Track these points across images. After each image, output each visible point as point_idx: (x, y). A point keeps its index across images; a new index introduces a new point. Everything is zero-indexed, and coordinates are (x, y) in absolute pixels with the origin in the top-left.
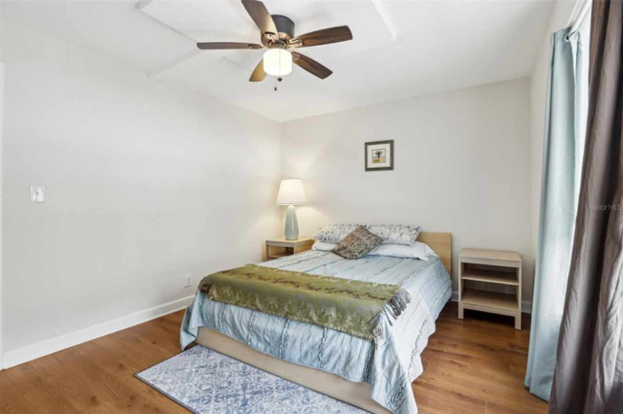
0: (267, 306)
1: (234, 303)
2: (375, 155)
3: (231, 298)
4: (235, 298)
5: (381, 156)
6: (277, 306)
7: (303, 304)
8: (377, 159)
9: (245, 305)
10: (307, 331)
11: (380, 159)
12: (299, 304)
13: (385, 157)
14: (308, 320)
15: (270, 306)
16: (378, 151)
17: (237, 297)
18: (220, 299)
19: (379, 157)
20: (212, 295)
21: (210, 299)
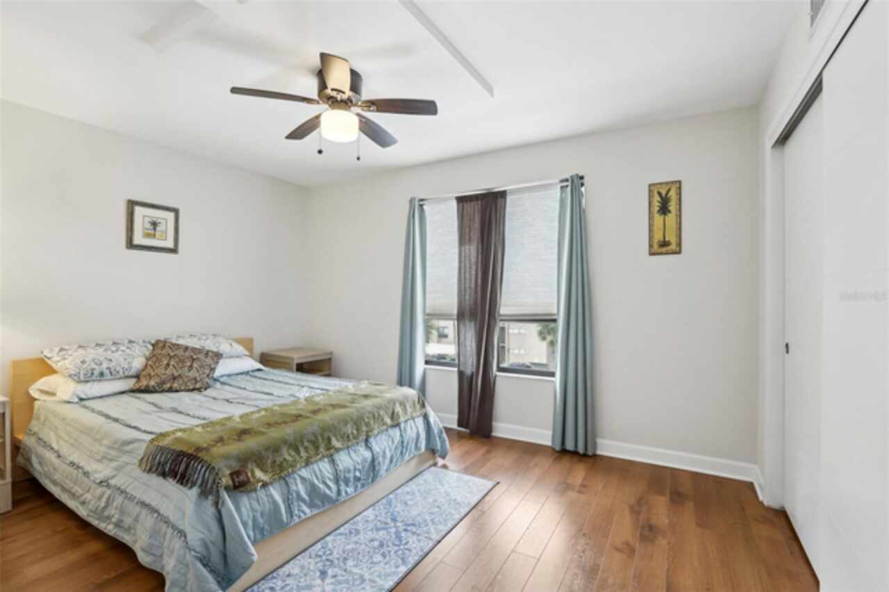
0: (346, 439)
1: (303, 464)
2: (148, 226)
3: (295, 461)
4: (301, 457)
5: (158, 228)
6: (355, 432)
7: (376, 415)
8: (152, 232)
9: (320, 456)
10: (386, 438)
11: (157, 233)
12: (374, 417)
13: (166, 232)
14: (385, 427)
15: (348, 437)
16: (155, 220)
17: (303, 454)
18: (276, 477)
19: (155, 229)
20: (259, 481)
21: (259, 488)
